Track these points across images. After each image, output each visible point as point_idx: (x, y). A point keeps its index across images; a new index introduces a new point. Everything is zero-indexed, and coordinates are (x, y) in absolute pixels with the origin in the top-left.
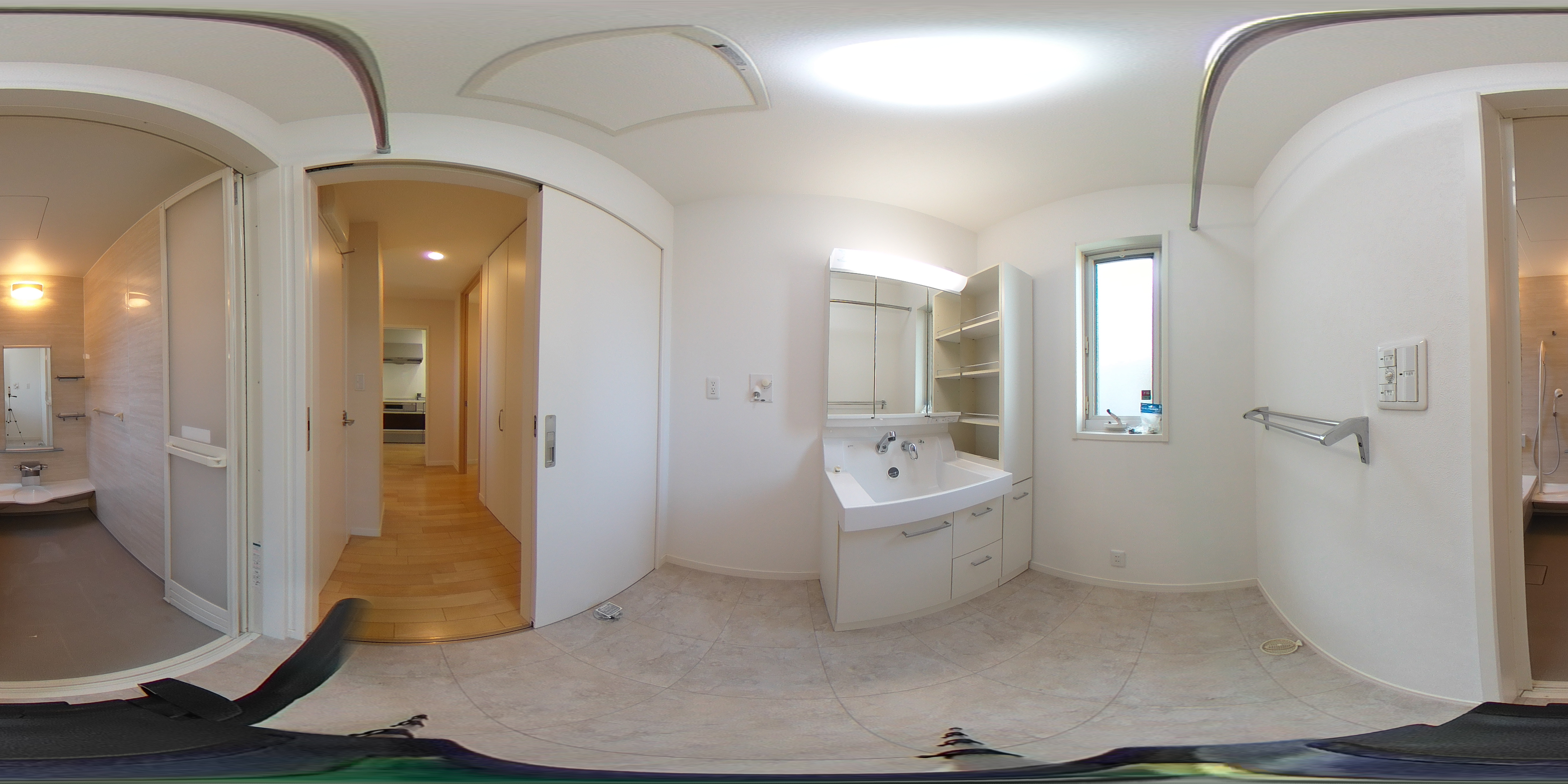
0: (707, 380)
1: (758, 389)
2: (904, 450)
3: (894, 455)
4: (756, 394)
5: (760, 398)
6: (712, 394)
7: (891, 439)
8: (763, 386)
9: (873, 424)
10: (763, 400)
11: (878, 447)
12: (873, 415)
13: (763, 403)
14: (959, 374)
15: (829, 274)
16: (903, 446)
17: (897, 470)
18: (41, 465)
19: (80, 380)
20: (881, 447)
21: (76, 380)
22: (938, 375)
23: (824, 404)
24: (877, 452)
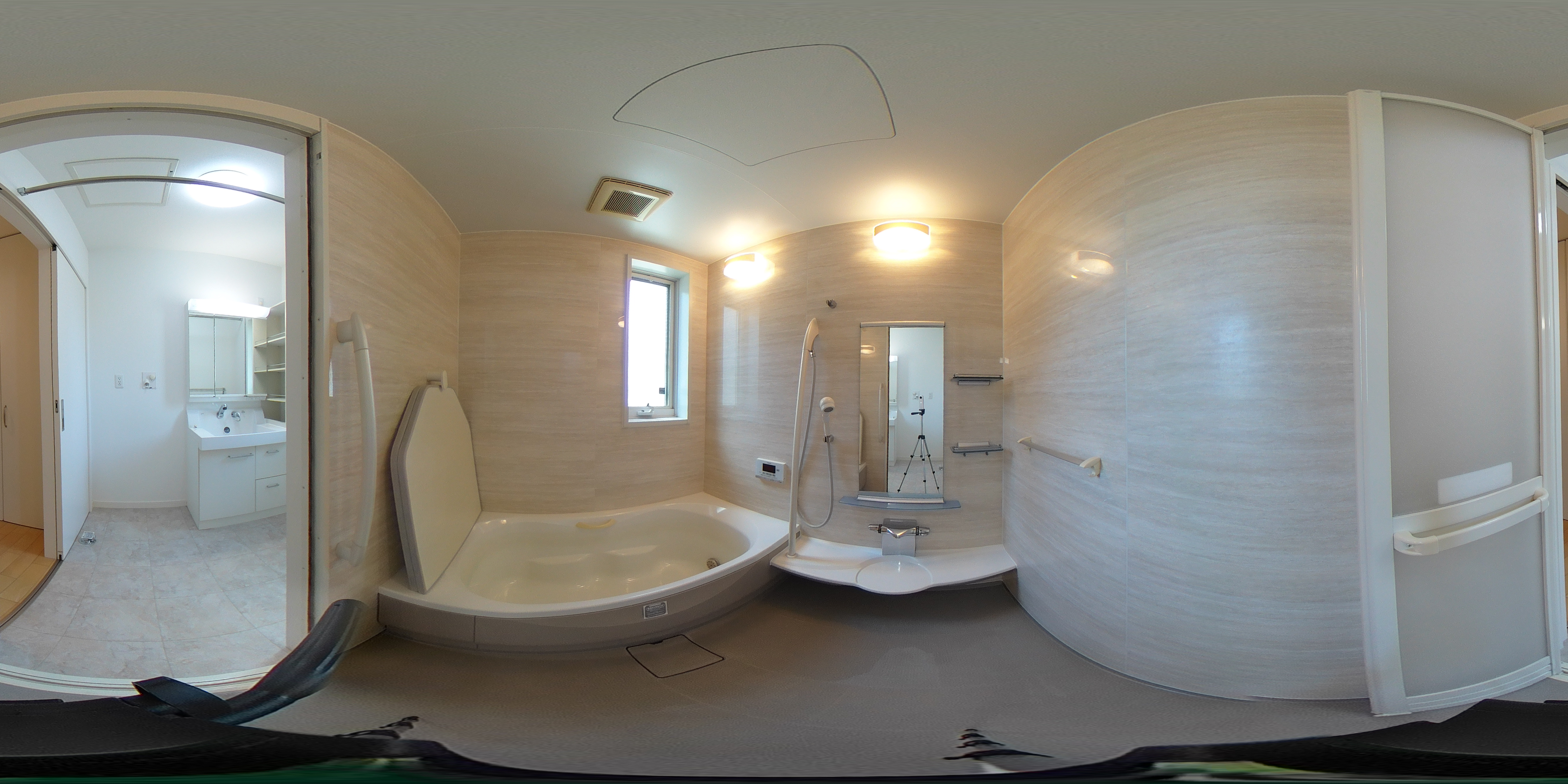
0: (115, 376)
1: (147, 381)
2: (234, 417)
3: (227, 419)
4: (147, 384)
5: (149, 387)
6: (119, 384)
7: (225, 409)
8: (150, 379)
9: (215, 400)
10: (151, 388)
11: (218, 414)
12: (214, 395)
13: (151, 389)
14: (266, 371)
15: (188, 315)
16: (232, 414)
17: (229, 429)
18: (918, 528)
19: (995, 384)
20: (219, 414)
21: (988, 383)
22: (256, 370)
23: (188, 390)
24: (217, 417)
